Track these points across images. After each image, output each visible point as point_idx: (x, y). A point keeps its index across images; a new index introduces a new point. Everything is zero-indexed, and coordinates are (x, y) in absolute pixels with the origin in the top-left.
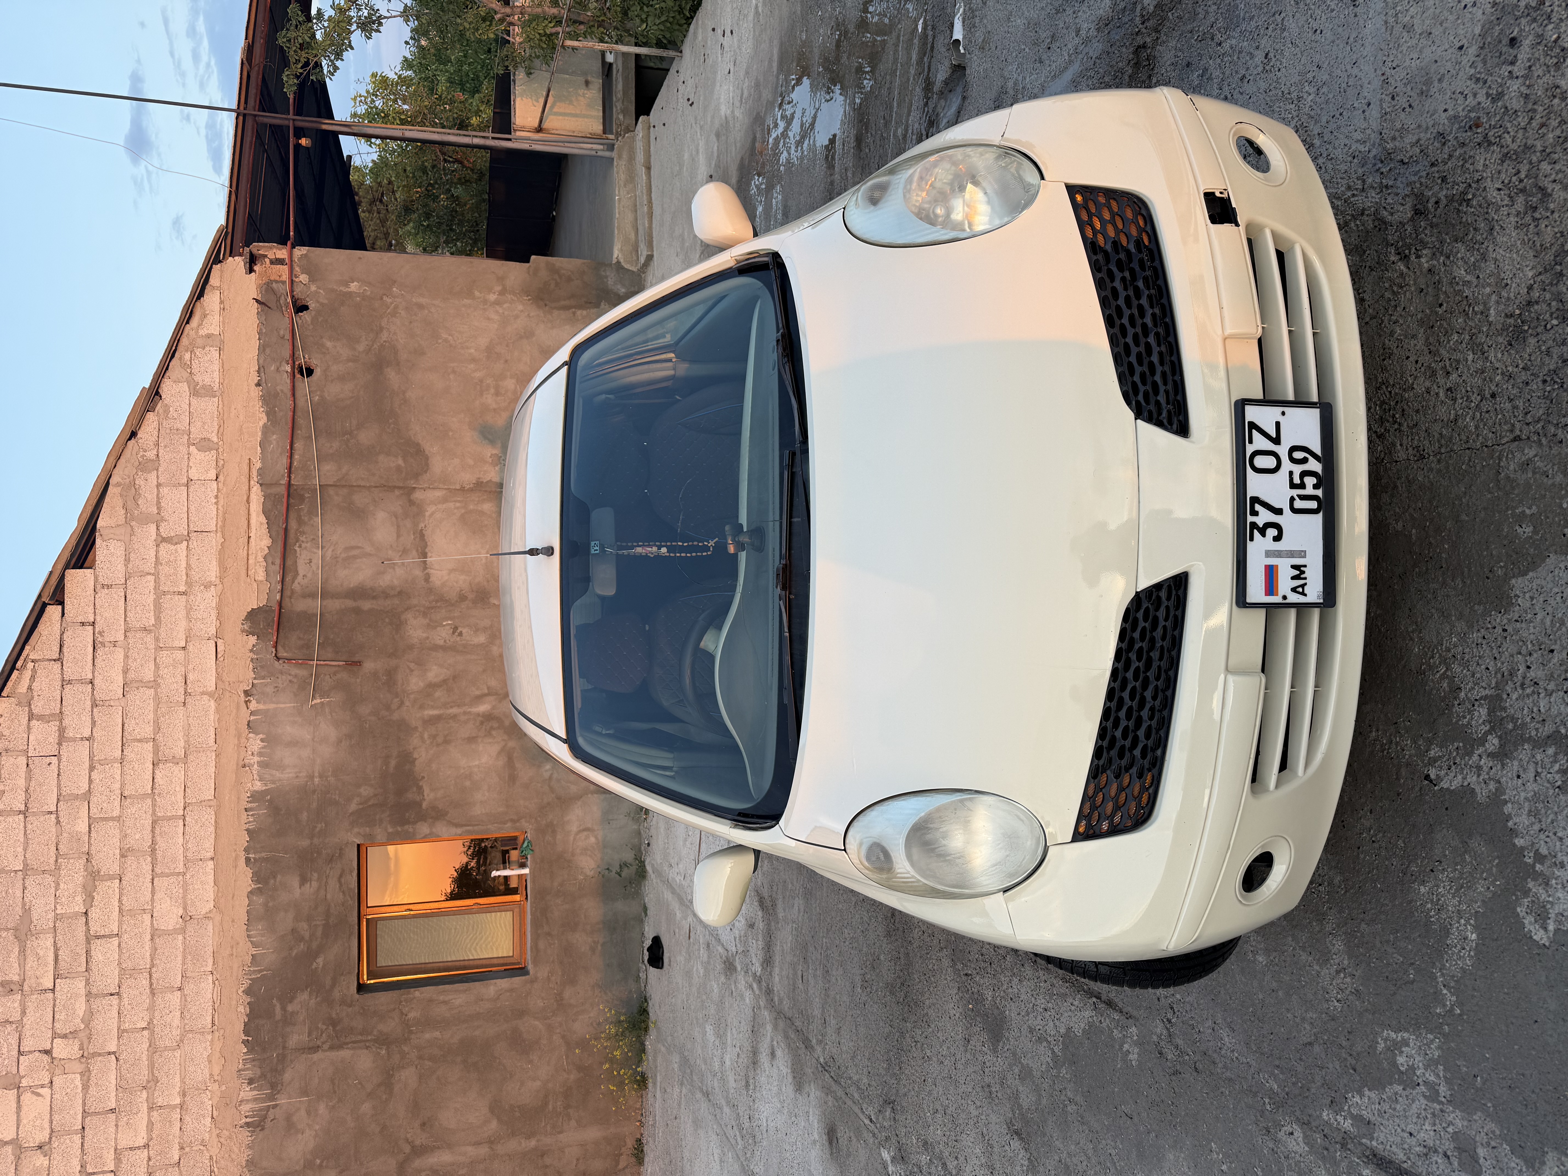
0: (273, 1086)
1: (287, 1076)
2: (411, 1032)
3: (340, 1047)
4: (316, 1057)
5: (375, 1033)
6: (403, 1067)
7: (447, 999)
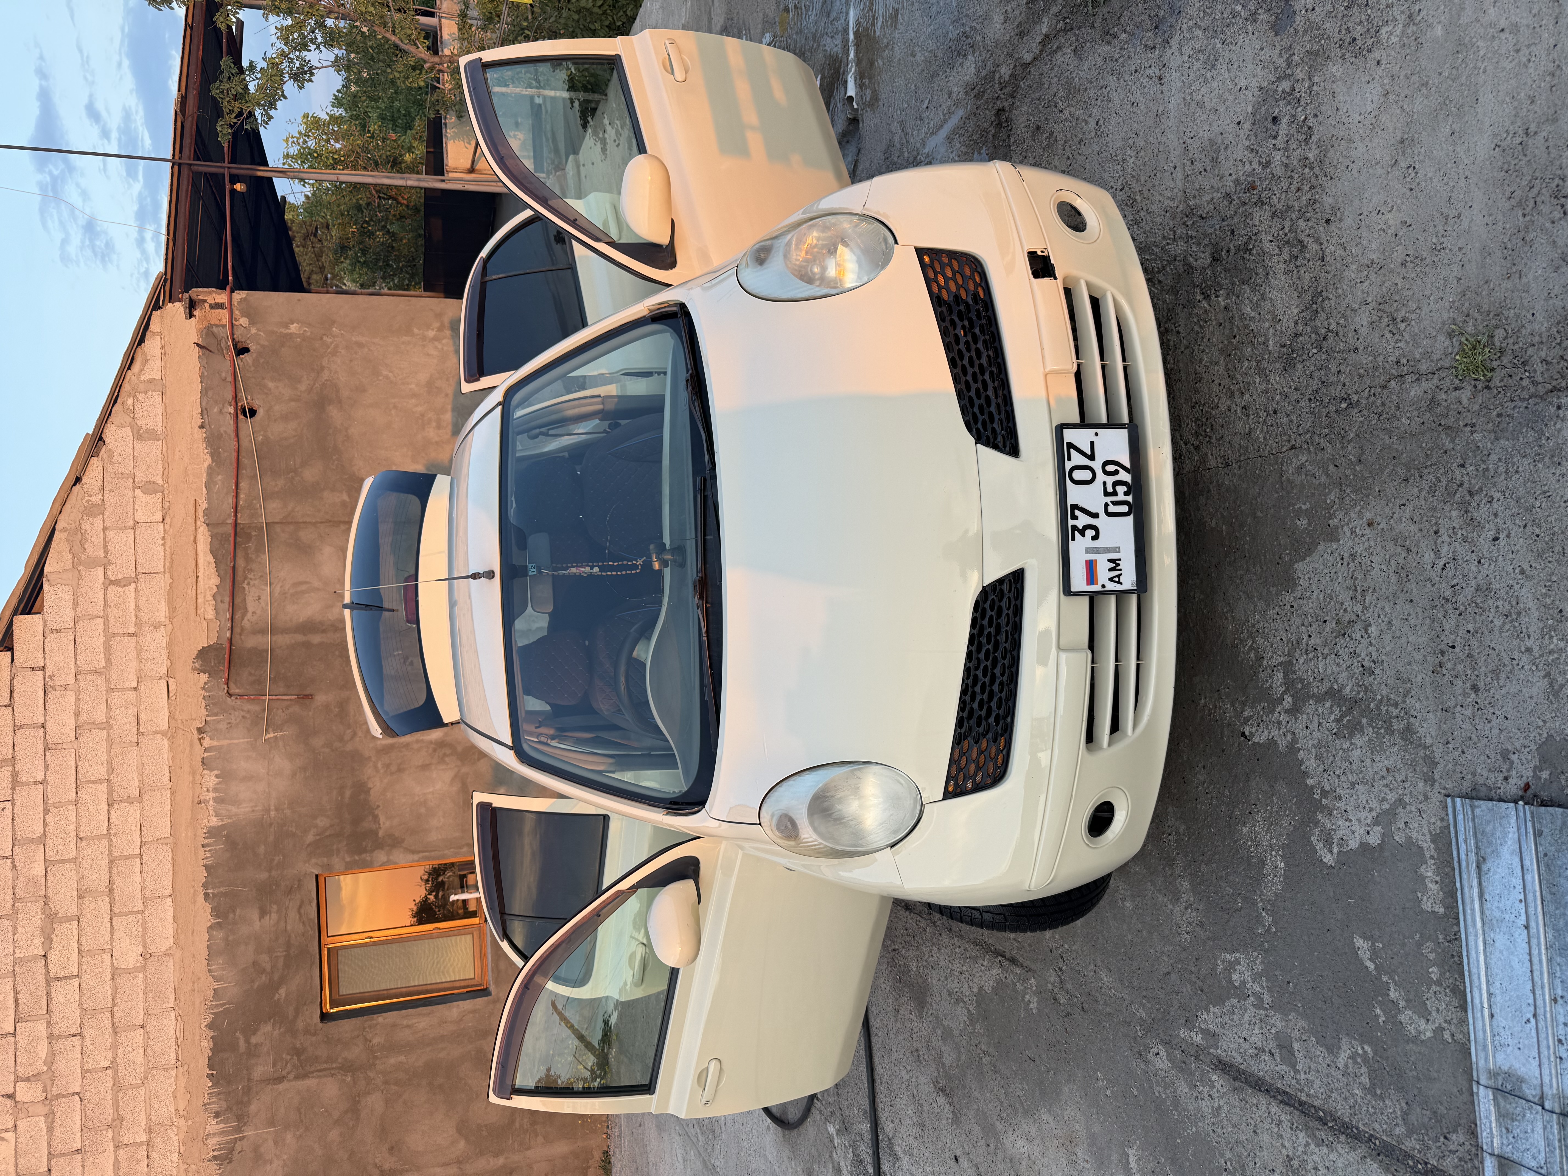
0: (239, 1118)
1: (253, 1108)
2: (376, 1058)
3: (305, 1076)
4: (281, 1087)
5: (340, 1060)
6: (369, 1093)
7: (410, 1023)
